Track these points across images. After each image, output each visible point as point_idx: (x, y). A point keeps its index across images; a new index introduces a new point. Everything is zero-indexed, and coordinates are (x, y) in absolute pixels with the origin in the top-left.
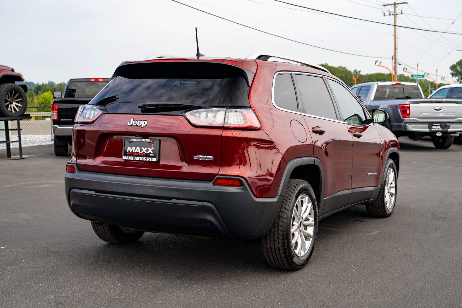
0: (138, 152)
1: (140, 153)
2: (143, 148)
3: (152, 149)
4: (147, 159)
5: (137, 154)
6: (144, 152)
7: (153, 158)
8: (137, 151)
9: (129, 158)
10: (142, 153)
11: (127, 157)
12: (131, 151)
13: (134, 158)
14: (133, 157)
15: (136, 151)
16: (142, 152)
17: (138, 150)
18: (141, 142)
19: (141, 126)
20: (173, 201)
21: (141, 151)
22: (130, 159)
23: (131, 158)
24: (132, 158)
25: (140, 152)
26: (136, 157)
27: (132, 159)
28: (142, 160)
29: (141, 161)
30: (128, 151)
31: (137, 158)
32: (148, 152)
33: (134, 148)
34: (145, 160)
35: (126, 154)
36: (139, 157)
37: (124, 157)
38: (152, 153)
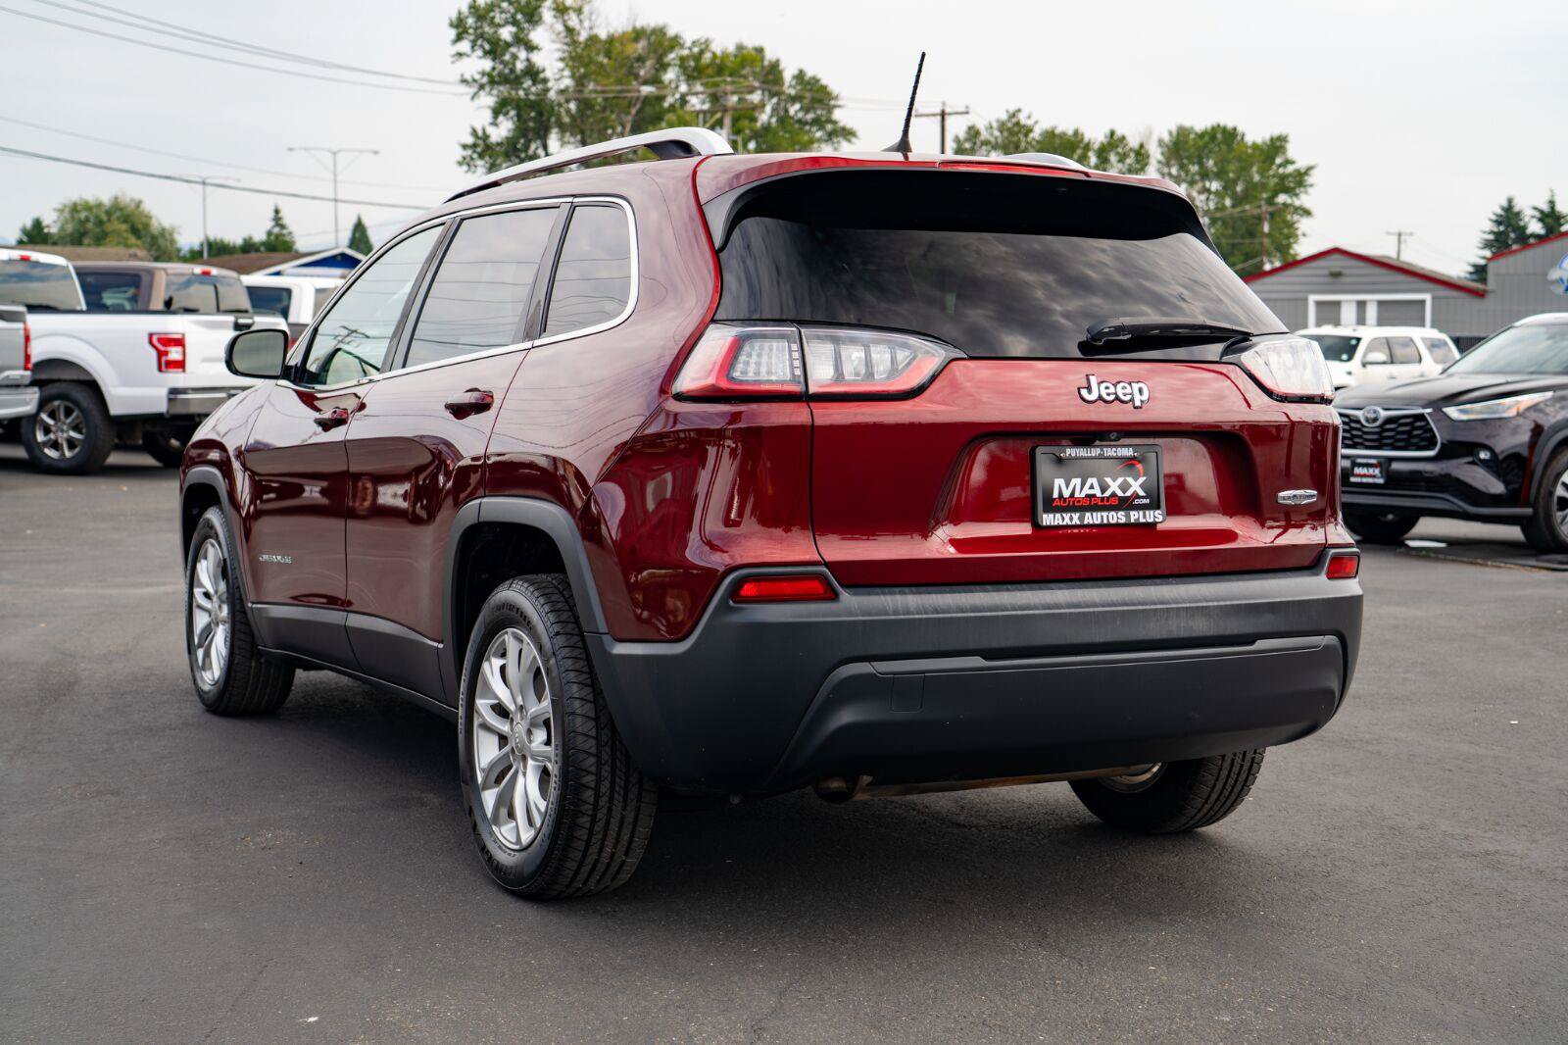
0: (1094, 496)
1: (1103, 499)
2: (1108, 480)
3: (1142, 479)
4: (1128, 516)
5: (1090, 501)
6: (1114, 495)
7: (1152, 512)
8: (1091, 492)
9: (1063, 519)
10: (1108, 498)
11: (1058, 515)
12: (1066, 494)
13: (1081, 518)
14: (1078, 514)
15: (1086, 491)
16: (1107, 494)
17: (1092, 487)
18: (1101, 457)
19: (1132, 400)
20: (1260, 644)
21: (1103, 492)
22: (1069, 523)
23: (1071, 519)
24: (1076, 519)
25: (1099, 494)
26: (1088, 514)
27: (1076, 521)
28: (1111, 521)
29: (1109, 525)
30: (1056, 495)
31: (1093, 518)
32: (1128, 494)
33: (1076, 482)
34: (1123, 520)
35: (1051, 506)
36: (1099, 514)
37: (1045, 516)
38: (1141, 493)
